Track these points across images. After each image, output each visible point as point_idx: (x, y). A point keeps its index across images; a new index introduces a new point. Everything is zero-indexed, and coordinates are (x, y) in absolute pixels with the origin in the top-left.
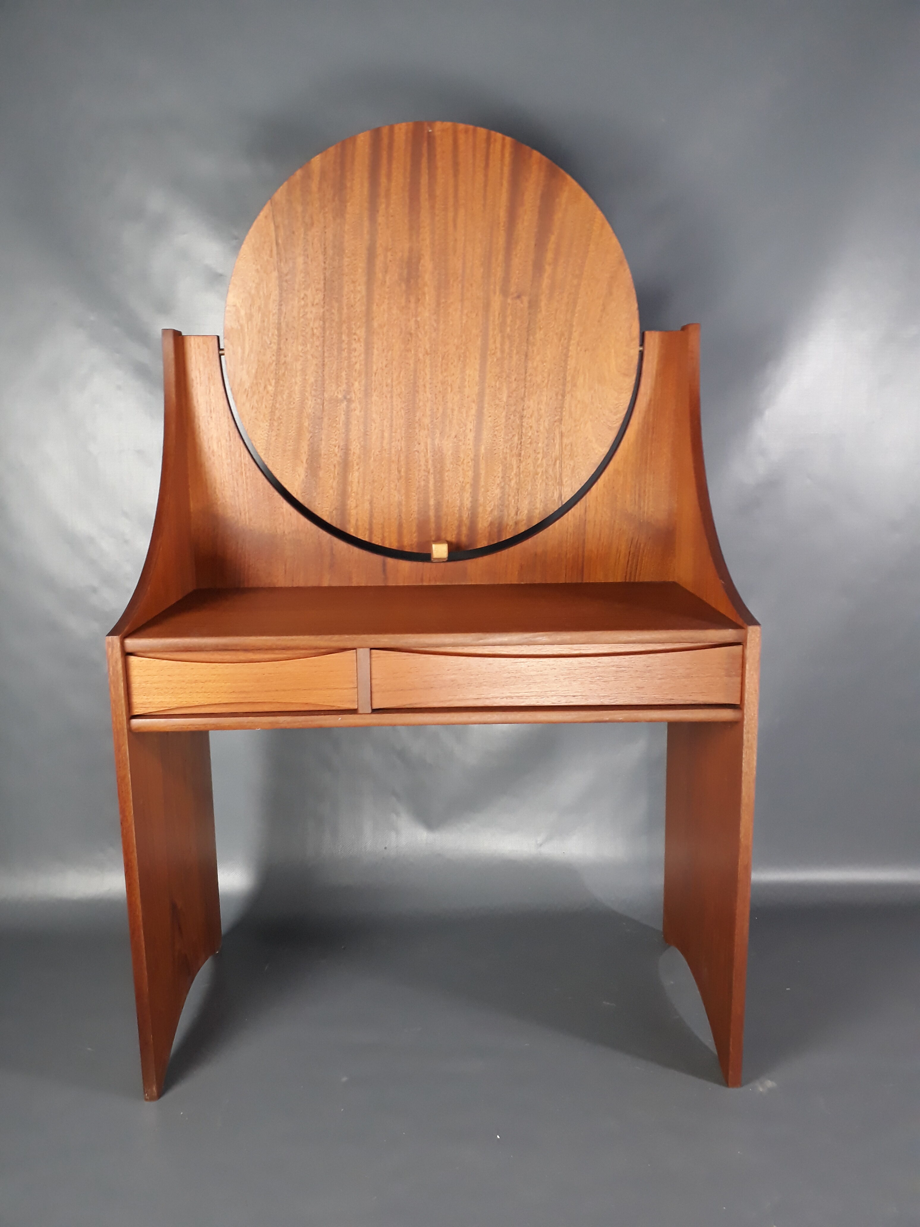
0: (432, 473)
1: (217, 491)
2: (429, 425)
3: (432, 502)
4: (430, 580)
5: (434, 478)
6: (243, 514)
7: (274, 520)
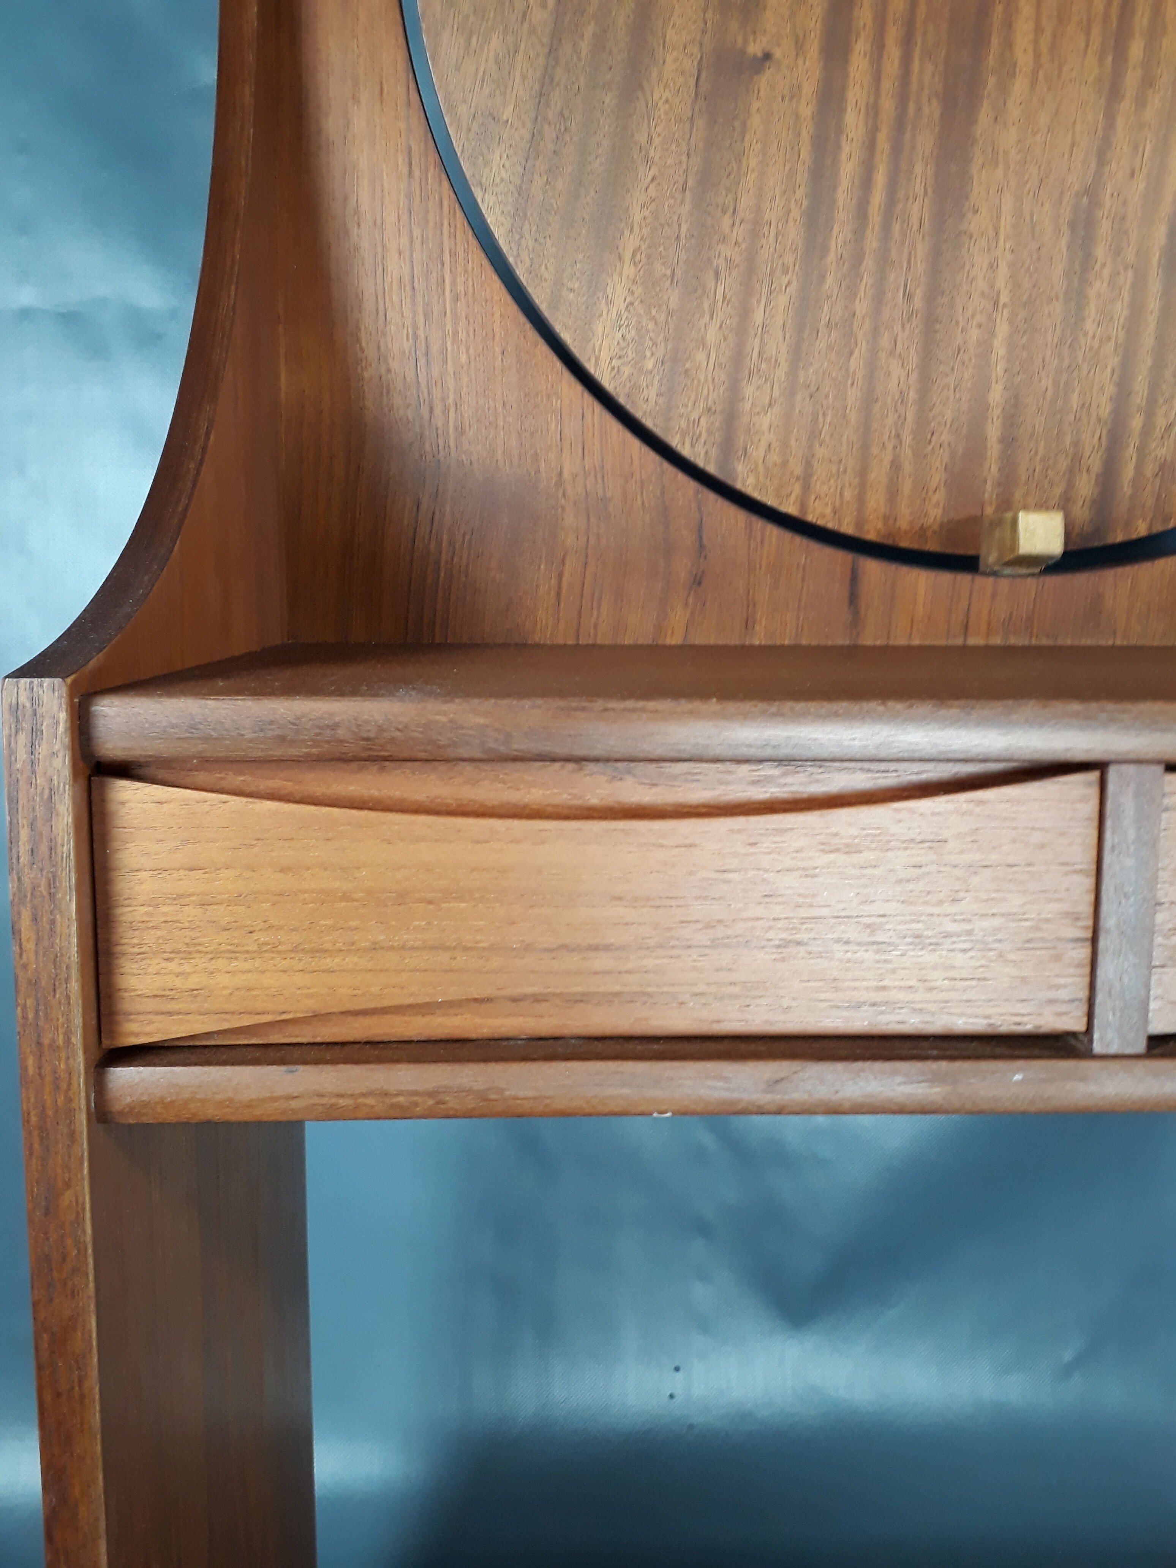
0: (1004, 306)
1: (363, 336)
2: (1013, 153)
3: (997, 395)
4: (989, 632)
5: (1010, 321)
6: (438, 410)
7: (532, 434)
